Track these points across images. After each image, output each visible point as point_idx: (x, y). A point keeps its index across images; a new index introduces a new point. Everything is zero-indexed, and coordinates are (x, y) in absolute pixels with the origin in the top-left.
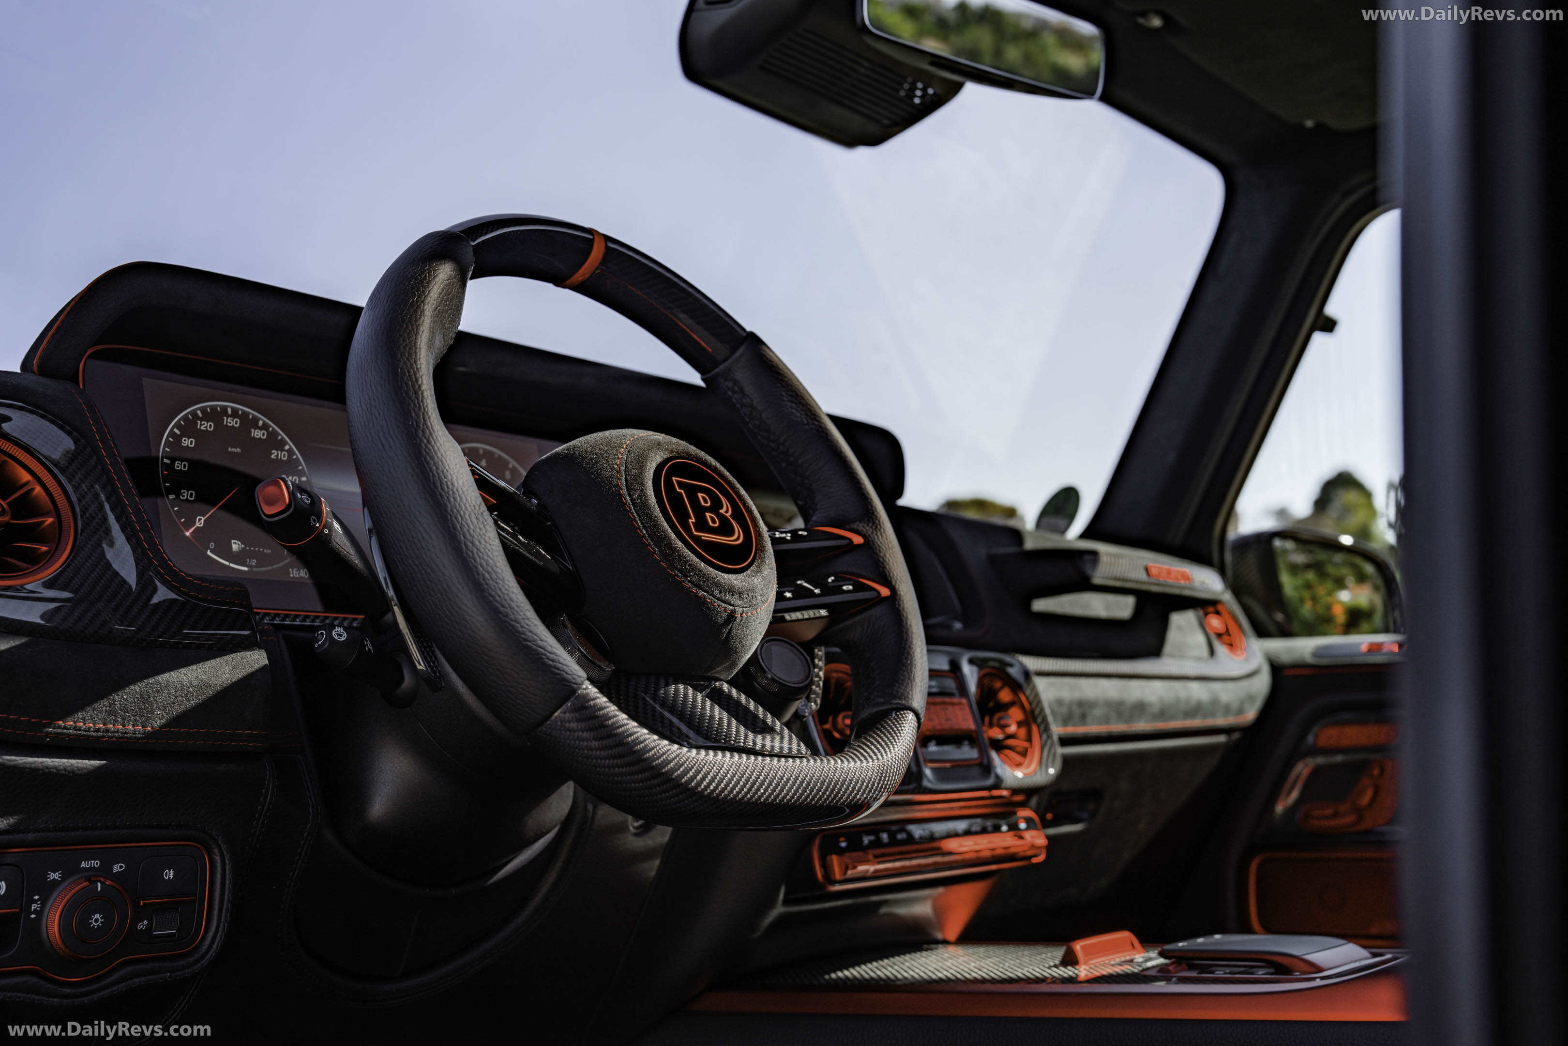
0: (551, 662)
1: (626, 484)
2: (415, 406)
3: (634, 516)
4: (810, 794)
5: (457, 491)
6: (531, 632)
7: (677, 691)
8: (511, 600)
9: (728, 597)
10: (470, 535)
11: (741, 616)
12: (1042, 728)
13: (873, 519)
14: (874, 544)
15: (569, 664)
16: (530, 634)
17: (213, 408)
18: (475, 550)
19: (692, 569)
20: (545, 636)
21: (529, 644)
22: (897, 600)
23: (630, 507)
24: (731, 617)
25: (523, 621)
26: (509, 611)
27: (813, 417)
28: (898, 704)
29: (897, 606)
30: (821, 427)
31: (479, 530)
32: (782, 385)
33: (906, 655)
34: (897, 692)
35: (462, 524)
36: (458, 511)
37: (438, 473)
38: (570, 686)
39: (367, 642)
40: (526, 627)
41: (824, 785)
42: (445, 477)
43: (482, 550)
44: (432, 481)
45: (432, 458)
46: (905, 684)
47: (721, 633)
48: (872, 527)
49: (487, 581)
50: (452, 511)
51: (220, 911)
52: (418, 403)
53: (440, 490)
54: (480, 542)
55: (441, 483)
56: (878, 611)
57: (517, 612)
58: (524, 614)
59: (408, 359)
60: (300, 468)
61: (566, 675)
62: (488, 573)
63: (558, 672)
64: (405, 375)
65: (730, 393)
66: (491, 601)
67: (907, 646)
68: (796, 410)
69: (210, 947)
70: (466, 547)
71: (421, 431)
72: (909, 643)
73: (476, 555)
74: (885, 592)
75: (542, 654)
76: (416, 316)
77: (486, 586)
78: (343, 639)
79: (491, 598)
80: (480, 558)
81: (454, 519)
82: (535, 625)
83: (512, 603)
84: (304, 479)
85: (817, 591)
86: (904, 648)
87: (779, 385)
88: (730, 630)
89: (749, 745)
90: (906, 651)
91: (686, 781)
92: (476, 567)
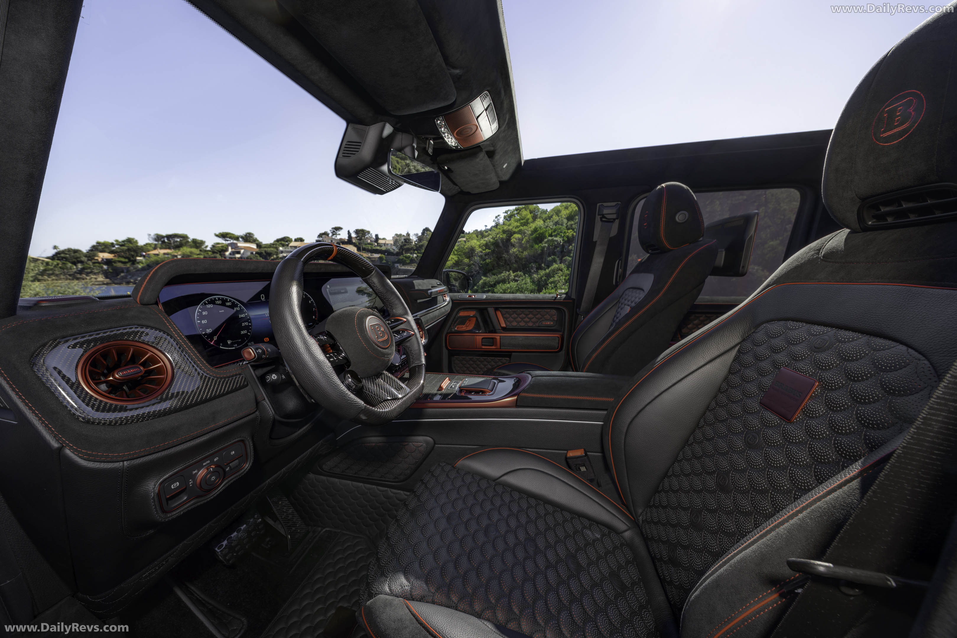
9: (388, 356)
13: (407, 314)
17: (211, 299)
24: (389, 360)
39: (283, 376)
51: (250, 454)
56: (411, 338)
69: (249, 464)
74: (413, 333)
78: (276, 378)
84: (246, 314)
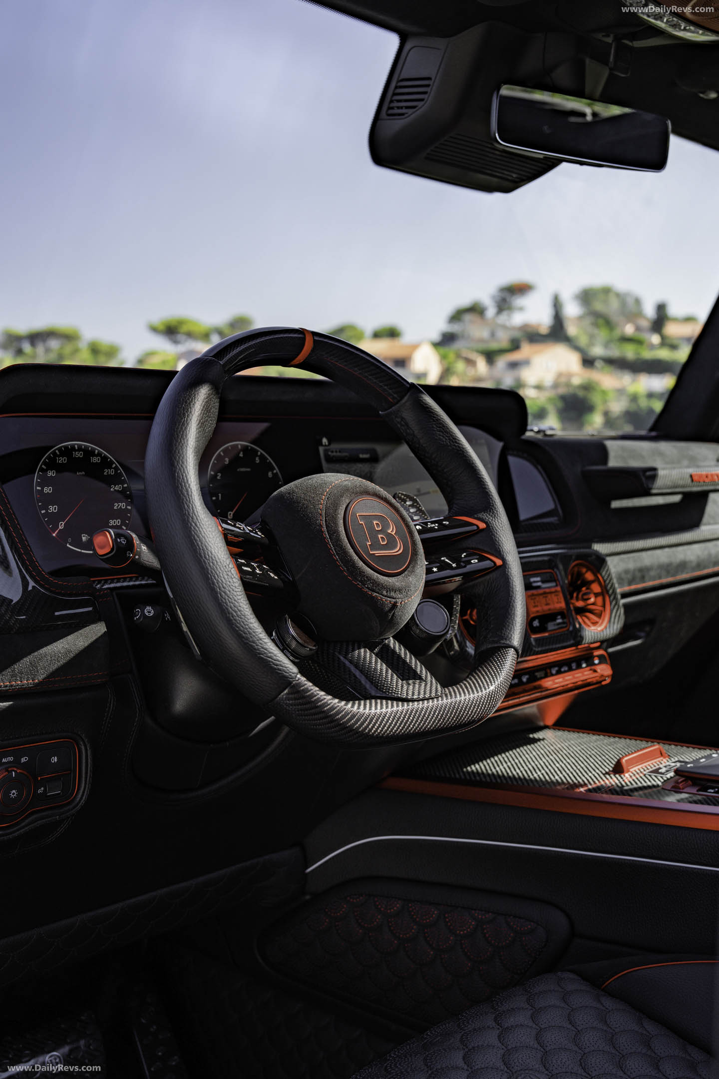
0: (275, 667)
1: (326, 524)
2: (186, 500)
3: (331, 547)
4: (443, 721)
5: (215, 557)
6: (263, 648)
7: (359, 654)
8: (250, 628)
9: (392, 594)
10: (223, 587)
11: (401, 604)
12: (612, 598)
13: (493, 510)
14: (493, 529)
15: (287, 666)
16: (262, 649)
18: (227, 597)
19: (369, 580)
20: (271, 649)
21: (262, 656)
22: (506, 568)
23: (328, 541)
24: (394, 606)
25: (257, 641)
26: (249, 636)
27: (454, 440)
28: (504, 643)
29: (507, 572)
30: (459, 447)
31: (228, 583)
32: (434, 420)
33: (511, 607)
34: (504, 634)
35: (218, 581)
36: (215, 572)
37: (202, 547)
38: (288, 680)
39: (166, 614)
40: (260, 645)
41: (452, 714)
42: (207, 549)
43: (231, 597)
44: (198, 552)
45: (198, 537)
46: (510, 629)
47: (388, 616)
48: (492, 516)
49: (235, 618)
50: (212, 572)
51: (86, 778)
52: (189, 498)
53: (204, 558)
54: (229, 591)
55: (204, 553)
56: (493, 575)
57: (254, 636)
58: (258, 637)
59: (182, 466)
60: (123, 478)
61: (285, 674)
62: (236, 612)
63: (280, 672)
64: (180, 478)
65: (399, 425)
66: (237, 631)
67: (512, 601)
68: (443, 436)
69: (81, 798)
70: (221, 596)
71: (191, 518)
72: (513, 599)
73: (227, 601)
74: (499, 562)
75: (270, 662)
76: (186, 432)
77: (234, 621)
78: (151, 615)
79: (237, 629)
80: (230, 602)
81: (213, 577)
82: (265, 643)
83: (250, 630)
85: (454, 565)
86: (510, 602)
87: (432, 421)
88: (394, 613)
89: (404, 696)
90: (511, 604)
91: (362, 730)
92: (227, 609)
